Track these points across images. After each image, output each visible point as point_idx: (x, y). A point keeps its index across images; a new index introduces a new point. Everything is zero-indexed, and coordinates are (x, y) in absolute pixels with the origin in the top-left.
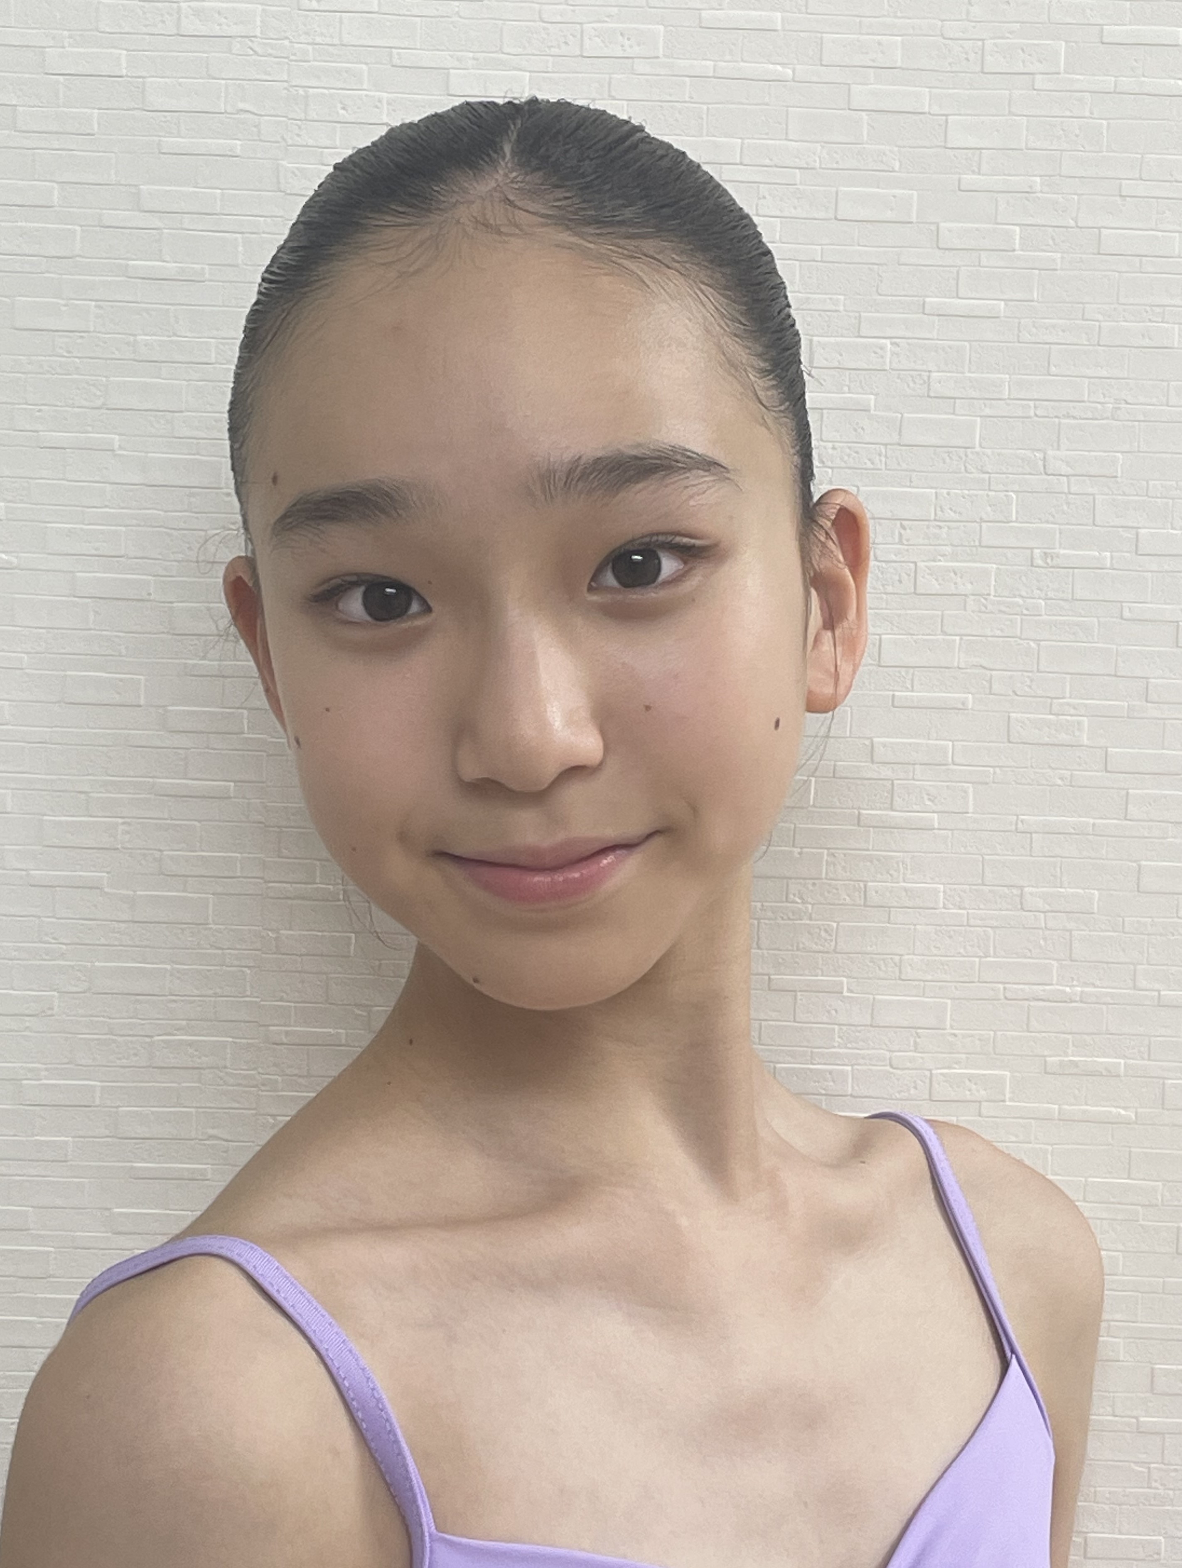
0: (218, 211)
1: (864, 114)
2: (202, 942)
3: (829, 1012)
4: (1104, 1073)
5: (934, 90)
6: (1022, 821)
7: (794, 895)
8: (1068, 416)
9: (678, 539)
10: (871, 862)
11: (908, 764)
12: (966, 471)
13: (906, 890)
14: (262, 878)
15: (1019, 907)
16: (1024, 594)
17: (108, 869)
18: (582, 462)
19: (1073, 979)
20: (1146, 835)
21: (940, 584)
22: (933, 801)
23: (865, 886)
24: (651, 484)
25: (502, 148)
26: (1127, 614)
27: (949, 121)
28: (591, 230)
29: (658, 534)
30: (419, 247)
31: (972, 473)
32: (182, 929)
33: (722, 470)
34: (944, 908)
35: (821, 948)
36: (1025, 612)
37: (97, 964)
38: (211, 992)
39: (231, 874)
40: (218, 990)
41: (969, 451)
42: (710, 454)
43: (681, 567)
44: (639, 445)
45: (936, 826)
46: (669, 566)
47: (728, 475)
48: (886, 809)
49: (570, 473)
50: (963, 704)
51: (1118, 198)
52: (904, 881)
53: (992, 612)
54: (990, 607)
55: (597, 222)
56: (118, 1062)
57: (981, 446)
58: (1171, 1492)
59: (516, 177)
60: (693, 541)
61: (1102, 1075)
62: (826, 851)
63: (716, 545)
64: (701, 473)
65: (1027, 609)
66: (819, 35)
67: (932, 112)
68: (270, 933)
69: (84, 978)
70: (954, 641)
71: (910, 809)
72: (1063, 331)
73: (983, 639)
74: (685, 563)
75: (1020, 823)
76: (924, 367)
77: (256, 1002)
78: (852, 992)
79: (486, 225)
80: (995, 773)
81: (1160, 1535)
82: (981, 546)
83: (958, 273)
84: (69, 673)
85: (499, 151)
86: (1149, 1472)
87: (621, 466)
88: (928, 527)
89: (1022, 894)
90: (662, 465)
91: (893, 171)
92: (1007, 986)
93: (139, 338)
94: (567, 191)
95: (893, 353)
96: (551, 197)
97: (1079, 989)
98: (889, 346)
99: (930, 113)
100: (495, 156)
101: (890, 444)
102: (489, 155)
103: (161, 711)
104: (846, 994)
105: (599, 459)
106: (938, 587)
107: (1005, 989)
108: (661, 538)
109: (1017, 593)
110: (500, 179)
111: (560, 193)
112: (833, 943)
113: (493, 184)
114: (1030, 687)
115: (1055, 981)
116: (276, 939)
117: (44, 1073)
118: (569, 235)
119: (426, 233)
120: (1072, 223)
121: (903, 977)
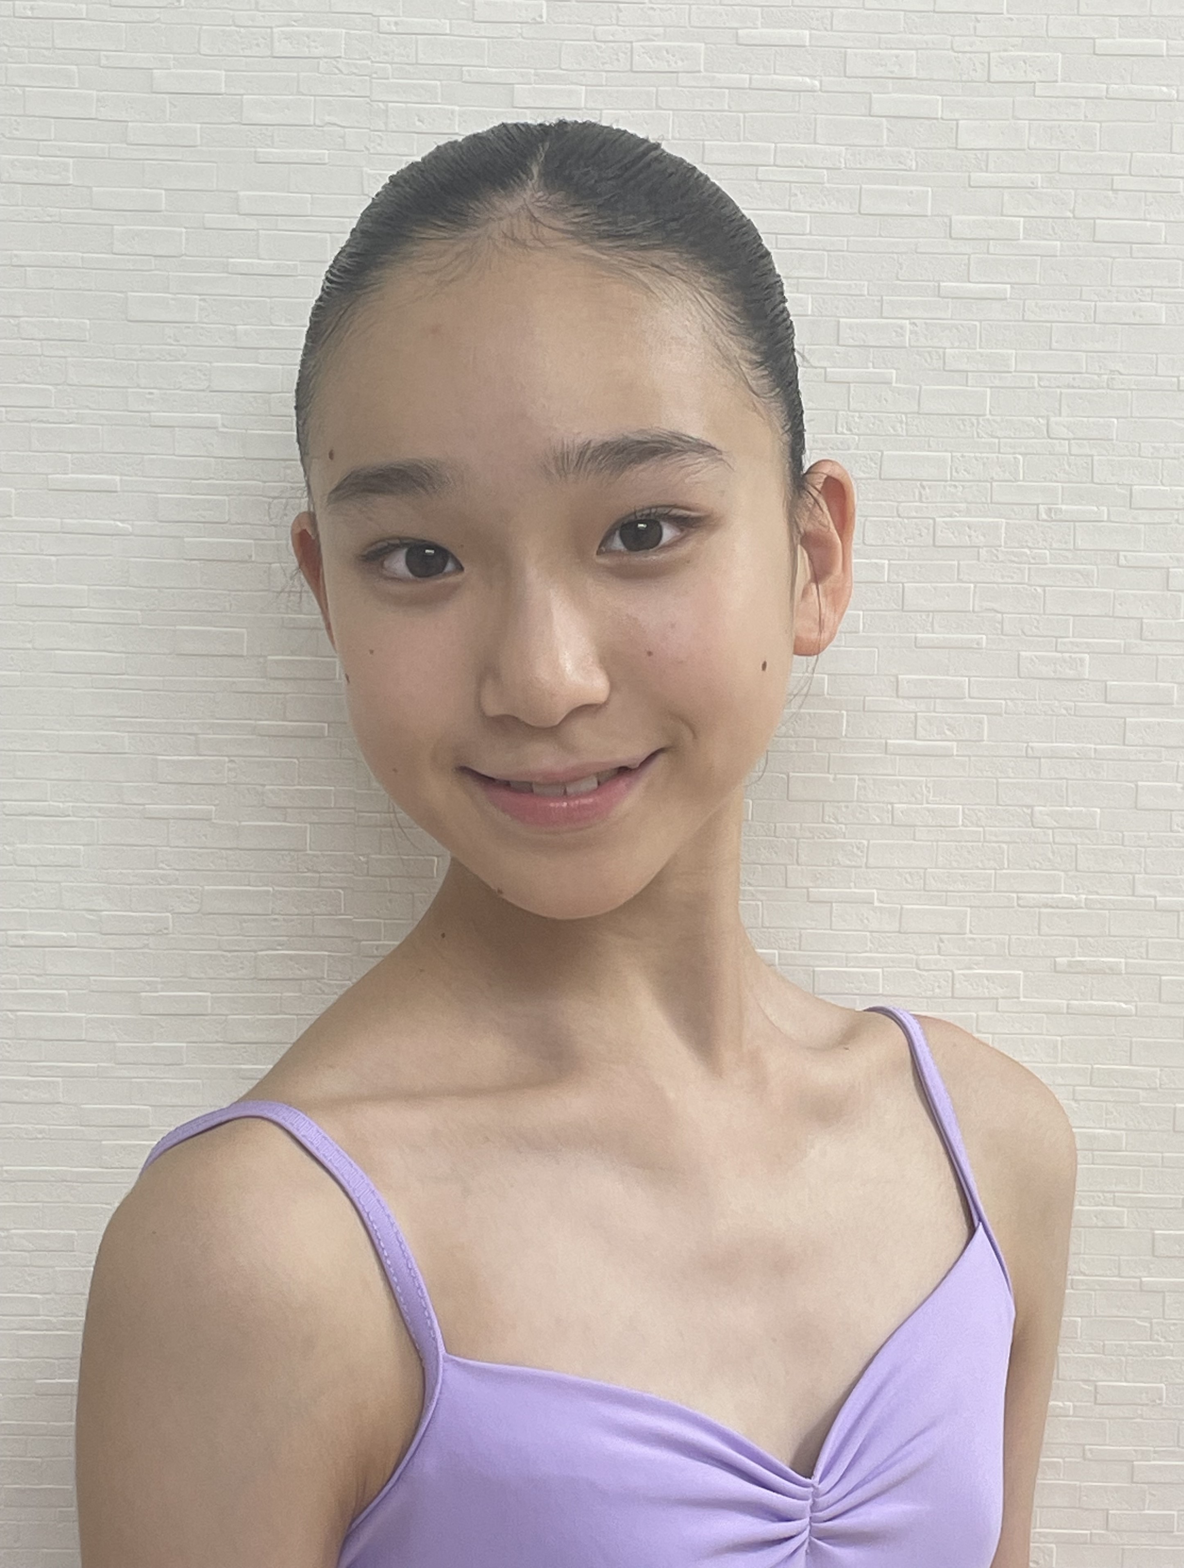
0: (309, 213)
1: (884, 119)
2: (300, 866)
3: (862, 921)
4: (1107, 971)
5: (945, 98)
6: (1032, 748)
7: (830, 817)
8: (1069, 386)
9: (675, 512)
10: (898, 786)
11: (931, 698)
12: (978, 437)
13: (928, 810)
14: (354, 808)
15: (1030, 824)
16: (1030, 544)
17: (217, 802)
18: (592, 445)
19: (1078, 889)
20: (1142, 758)
21: (955, 537)
22: (952, 731)
23: (893, 808)
24: (651, 466)
25: (531, 170)
26: (1122, 561)
27: (960, 126)
28: (605, 243)
29: (657, 507)
30: (456, 259)
31: (982, 437)
32: (283, 855)
33: (715, 451)
34: (963, 825)
35: (854, 863)
36: (1032, 561)
37: (206, 888)
38: (308, 911)
39: (327, 806)
40: (316, 910)
41: (981, 418)
42: (704, 438)
43: (678, 534)
44: (642, 431)
45: (955, 753)
46: (668, 533)
47: (720, 457)
48: (910, 739)
49: (582, 454)
50: (978, 644)
51: (1110, 193)
52: (928, 803)
53: (1002, 562)
54: (1001, 558)
55: (609, 236)
56: (228, 975)
57: (990, 414)
58: (1171, 1345)
59: (540, 197)
60: (688, 513)
61: (1105, 973)
62: (856, 777)
63: (708, 517)
64: (695, 455)
65: (1034, 558)
66: (843, 50)
67: (945, 117)
68: (361, 858)
69: (196, 900)
70: (969, 588)
71: (932, 738)
72: (1064, 310)
73: (995, 585)
74: (682, 530)
75: (1029, 749)
76: (940, 344)
77: (350, 920)
78: (882, 902)
79: (514, 240)
80: (1006, 704)
81: (1161, 1382)
82: (991, 503)
83: (969, 259)
84: (178, 627)
85: (527, 171)
86: (1151, 1326)
87: (626, 449)
88: (945, 487)
89: (1032, 812)
90: (661, 449)
91: (911, 170)
92: (1020, 895)
93: (239, 327)
94: (584, 209)
95: (911, 332)
96: (572, 214)
97: (1084, 897)
98: (908, 326)
99: (942, 118)
100: (524, 177)
101: (910, 413)
102: (519, 177)
103: (261, 660)
104: (876, 904)
105: (607, 443)
106: (954, 539)
107: (1018, 898)
108: (660, 510)
109: (1024, 544)
110: (528, 199)
111: (579, 211)
112: (865, 860)
113: (520, 203)
114: (1037, 628)
115: (1062, 891)
116: (367, 863)
117: (159, 986)
118: (586, 249)
119: (461, 247)
120: (1071, 215)
121: (927, 889)
